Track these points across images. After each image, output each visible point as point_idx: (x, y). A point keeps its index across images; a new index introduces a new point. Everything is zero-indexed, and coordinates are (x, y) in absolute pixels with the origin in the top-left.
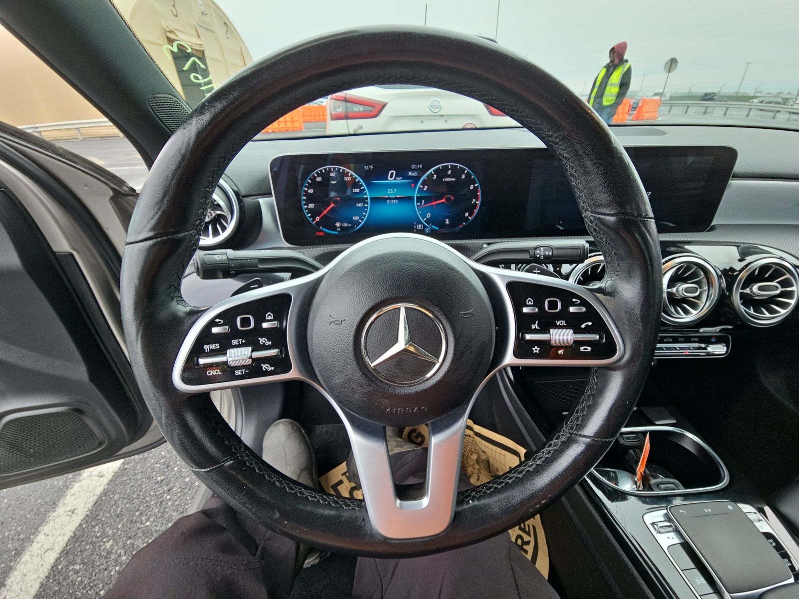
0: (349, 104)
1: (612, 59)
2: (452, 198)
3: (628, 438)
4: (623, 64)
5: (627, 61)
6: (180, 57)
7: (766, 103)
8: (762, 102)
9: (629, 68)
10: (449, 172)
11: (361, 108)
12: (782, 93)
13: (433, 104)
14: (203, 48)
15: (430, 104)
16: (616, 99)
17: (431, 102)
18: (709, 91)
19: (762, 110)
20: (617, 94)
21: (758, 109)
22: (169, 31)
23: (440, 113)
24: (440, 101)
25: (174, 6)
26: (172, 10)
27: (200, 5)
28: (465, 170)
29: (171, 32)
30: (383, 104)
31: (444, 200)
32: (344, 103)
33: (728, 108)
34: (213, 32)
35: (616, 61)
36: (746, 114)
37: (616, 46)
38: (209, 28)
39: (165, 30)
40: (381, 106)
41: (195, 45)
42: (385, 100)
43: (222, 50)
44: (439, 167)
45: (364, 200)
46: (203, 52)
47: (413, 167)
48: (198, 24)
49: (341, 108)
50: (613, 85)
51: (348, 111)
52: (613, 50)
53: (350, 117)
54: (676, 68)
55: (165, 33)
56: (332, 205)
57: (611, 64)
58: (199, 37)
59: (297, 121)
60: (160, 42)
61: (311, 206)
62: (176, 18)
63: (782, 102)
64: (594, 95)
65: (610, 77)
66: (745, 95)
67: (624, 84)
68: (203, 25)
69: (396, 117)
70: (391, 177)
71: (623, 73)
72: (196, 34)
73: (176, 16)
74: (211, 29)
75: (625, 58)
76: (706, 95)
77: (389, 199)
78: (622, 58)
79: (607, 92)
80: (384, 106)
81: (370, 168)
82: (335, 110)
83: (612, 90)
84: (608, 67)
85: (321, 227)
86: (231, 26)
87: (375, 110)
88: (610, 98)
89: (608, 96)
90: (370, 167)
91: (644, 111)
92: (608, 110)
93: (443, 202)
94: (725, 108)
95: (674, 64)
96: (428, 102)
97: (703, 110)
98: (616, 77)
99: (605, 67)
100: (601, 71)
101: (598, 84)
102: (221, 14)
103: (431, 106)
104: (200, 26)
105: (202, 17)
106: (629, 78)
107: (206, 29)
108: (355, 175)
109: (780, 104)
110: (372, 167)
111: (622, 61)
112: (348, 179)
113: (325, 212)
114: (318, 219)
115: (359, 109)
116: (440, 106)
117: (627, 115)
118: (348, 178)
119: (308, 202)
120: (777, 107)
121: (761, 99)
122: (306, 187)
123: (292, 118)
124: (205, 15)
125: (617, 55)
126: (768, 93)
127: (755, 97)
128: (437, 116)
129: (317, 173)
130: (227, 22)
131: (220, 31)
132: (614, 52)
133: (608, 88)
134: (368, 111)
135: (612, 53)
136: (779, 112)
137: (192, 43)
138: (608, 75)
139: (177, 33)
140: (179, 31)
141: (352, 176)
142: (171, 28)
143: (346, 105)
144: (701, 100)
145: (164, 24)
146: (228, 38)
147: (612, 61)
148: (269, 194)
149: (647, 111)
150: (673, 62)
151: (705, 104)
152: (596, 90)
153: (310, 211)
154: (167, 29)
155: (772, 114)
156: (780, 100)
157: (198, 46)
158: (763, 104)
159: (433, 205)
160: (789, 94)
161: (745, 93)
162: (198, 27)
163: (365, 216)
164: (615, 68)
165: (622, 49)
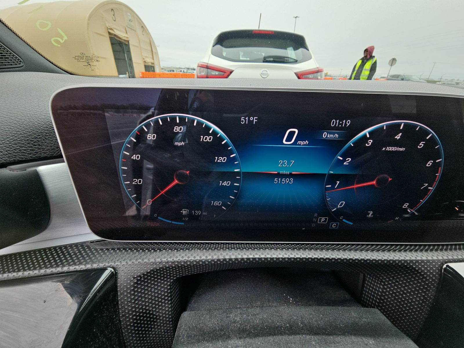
0: (209, 70)
1: (365, 55)
2: (390, 179)
4: (373, 58)
5: (374, 57)
6: (116, 44)
9: (376, 61)
10: (398, 137)
11: (217, 73)
12: (454, 80)
13: (263, 73)
14: (129, 39)
15: (261, 72)
20: (368, 75)
22: (110, 29)
24: (267, 71)
25: (114, 15)
26: (112, 17)
27: (129, 16)
28: (428, 133)
29: (111, 29)
30: (231, 71)
31: (375, 182)
32: (206, 69)
34: (135, 31)
35: (368, 57)
37: (368, 48)
38: (133, 28)
39: (108, 28)
40: (230, 72)
41: (124, 37)
42: (232, 69)
43: (139, 41)
44: (383, 127)
46: (128, 41)
47: (334, 123)
48: (127, 26)
49: (204, 72)
50: (366, 70)
51: (208, 74)
52: (366, 51)
53: (209, 77)
54: (395, 63)
55: (108, 30)
56: (176, 181)
57: (365, 58)
58: (127, 33)
60: (104, 34)
62: (114, 21)
64: (354, 75)
65: (365, 65)
66: (433, 80)
67: (373, 69)
68: (129, 27)
70: (289, 139)
71: (372, 63)
72: (125, 31)
73: (115, 21)
74: (134, 29)
75: (373, 55)
77: (279, 175)
79: (363, 73)
81: (250, 122)
82: (200, 73)
83: (366, 73)
84: (363, 59)
86: (146, 29)
87: (226, 75)
89: (363, 76)
90: (251, 119)
93: (372, 186)
95: (394, 62)
96: (261, 71)
98: (368, 65)
99: (361, 59)
100: (358, 62)
101: (357, 68)
102: (140, 22)
103: (261, 73)
104: (128, 27)
105: (130, 22)
107: (131, 29)
108: (221, 133)
110: (254, 120)
111: (372, 57)
112: (208, 140)
113: (162, 192)
115: (215, 73)
116: (268, 74)
118: (208, 138)
122: (127, 149)
124: (132, 21)
130: (144, 26)
131: (139, 31)
132: (367, 51)
133: (363, 71)
134: (221, 75)
135: (366, 52)
137: (122, 36)
138: (363, 64)
139: (115, 30)
140: (116, 29)
141: (215, 133)
142: (112, 27)
143: (207, 70)
145: (107, 25)
146: (143, 35)
147: (366, 57)
148: (56, 157)
150: (394, 60)
152: (355, 72)
154: (109, 28)
157: (125, 38)
159: (353, 188)
160: (458, 80)
161: (432, 79)
162: (127, 28)
164: (368, 60)
165: (372, 50)
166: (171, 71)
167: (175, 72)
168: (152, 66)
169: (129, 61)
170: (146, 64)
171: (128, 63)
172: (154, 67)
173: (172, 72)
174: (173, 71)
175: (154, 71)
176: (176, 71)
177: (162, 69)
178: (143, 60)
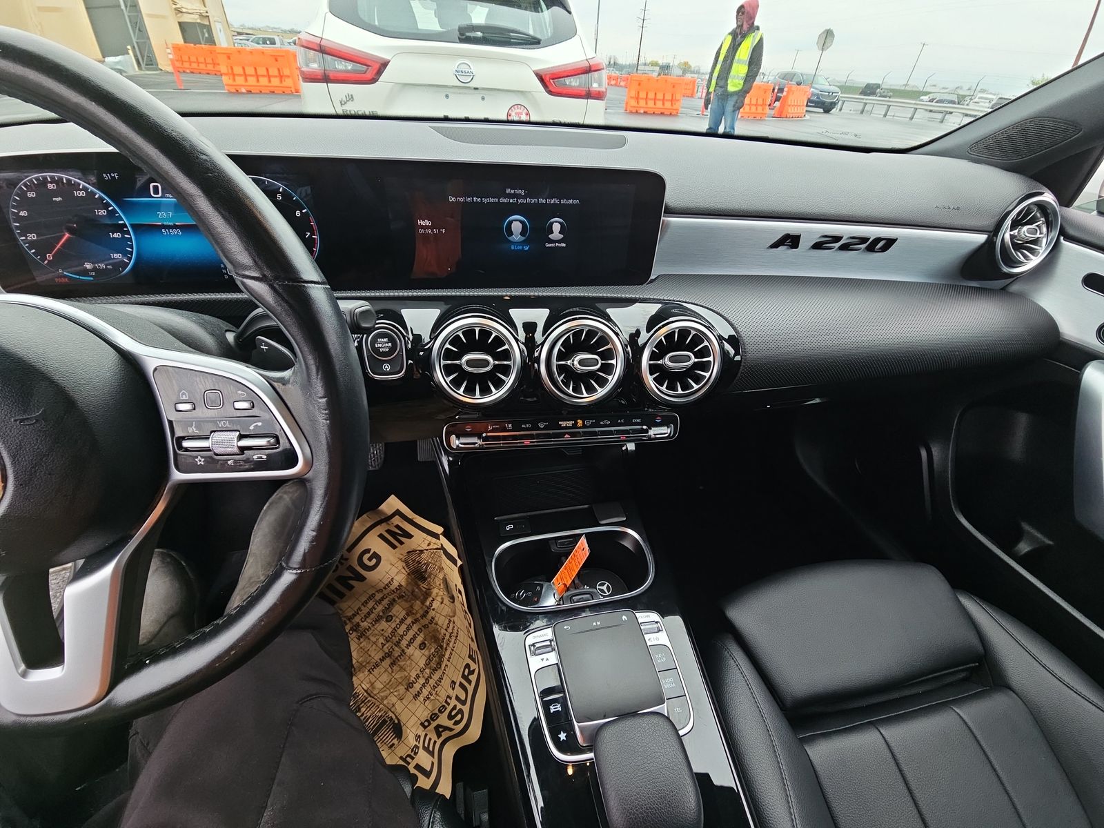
0: (329, 58)
1: (740, 23)
3: (562, 544)
4: (754, 32)
5: (758, 28)
7: (937, 102)
8: (931, 101)
9: (761, 40)
11: (350, 66)
13: (460, 69)
15: (456, 68)
16: (744, 84)
17: (458, 64)
18: (873, 81)
19: (931, 111)
20: (745, 75)
21: (926, 110)
23: (472, 85)
24: (470, 65)
30: (382, 62)
32: (320, 55)
33: (889, 106)
35: (745, 27)
36: (910, 116)
40: (378, 66)
42: (385, 55)
45: (121, 228)
49: (316, 63)
50: (739, 61)
51: (327, 68)
52: (741, 10)
53: (332, 78)
56: (67, 235)
57: (738, 31)
59: (288, 77)
61: (32, 237)
63: (956, 101)
64: (716, 74)
65: (737, 49)
66: (914, 89)
67: (755, 60)
69: (406, 85)
70: (156, 192)
71: (753, 46)
75: (756, 24)
76: (868, 86)
77: (164, 227)
78: (753, 23)
79: (733, 72)
80: (385, 64)
81: (113, 178)
82: (308, 65)
83: (740, 70)
84: (734, 34)
85: (60, 271)
87: (369, 75)
88: (736, 81)
89: (734, 78)
90: (112, 175)
91: (789, 103)
92: (735, 98)
94: (886, 106)
95: (829, 39)
96: (453, 65)
97: (861, 107)
98: (745, 51)
100: (725, 39)
101: (721, 58)
103: (457, 71)
106: (761, 55)
108: (91, 188)
109: (954, 102)
110: (116, 176)
111: (753, 28)
112: (81, 194)
113: (58, 246)
114: (49, 257)
115: (346, 66)
116: (472, 72)
117: (768, 108)
119: (25, 231)
120: (947, 107)
121: (931, 96)
122: (14, 207)
123: (279, 70)
125: (746, 20)
126: (944, 88)
127: (926, 93)
128: (469, 88)
129: (25, 185)
132: (743, 13)
133: (735, 65)
134: (360, 72)
135: (740, 13)
136: (951, 113)
138: (734, 47)
141: (85, 189)
143: (324, 58)
144: (861, 93)
147: (740, 26)
149: (793, 104)
150: (829, 36)
151: (863, 99)
152: (719, 66)
153: (32, 244)
155: (940, 116)
156: (954, 98)
158: (933, 104)
163: (131, 253)
164: (744, 36)
165: (753, 9)
166: (264, 43)
167: (278, 45)
168: (202, 26)
169: (129, 12)
170: (187, 18)
171: (129, 16)
172: (209, 28)
173: (268, 47)
174: (273, 42)
175: (211, 41)
176: (282, 44)
177: (239, 34)
178: (174, 6)
